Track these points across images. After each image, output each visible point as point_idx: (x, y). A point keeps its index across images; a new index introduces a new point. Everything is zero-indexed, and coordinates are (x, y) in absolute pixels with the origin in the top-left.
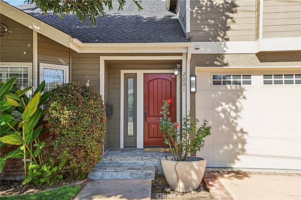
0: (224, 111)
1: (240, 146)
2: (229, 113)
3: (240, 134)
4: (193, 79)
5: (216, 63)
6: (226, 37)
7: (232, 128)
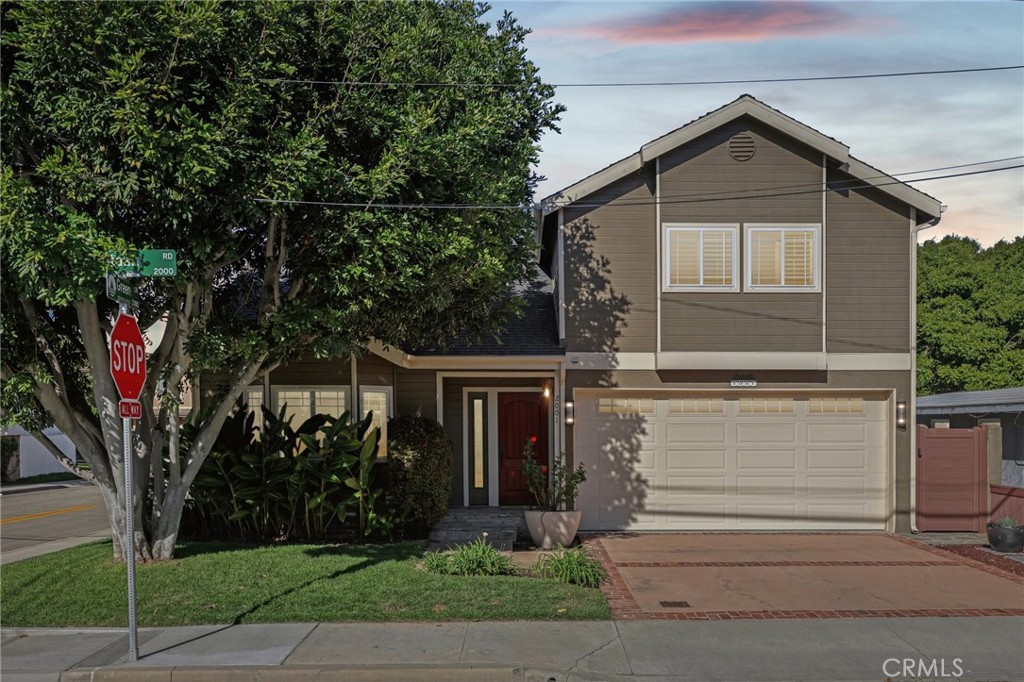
0: (614, 450)
1: (635, 501)
2: (621, 454)
3: (635, 484)
4: (570, 405)
5: (601, 382)
6: (615, 346)
7: (626, 474)
